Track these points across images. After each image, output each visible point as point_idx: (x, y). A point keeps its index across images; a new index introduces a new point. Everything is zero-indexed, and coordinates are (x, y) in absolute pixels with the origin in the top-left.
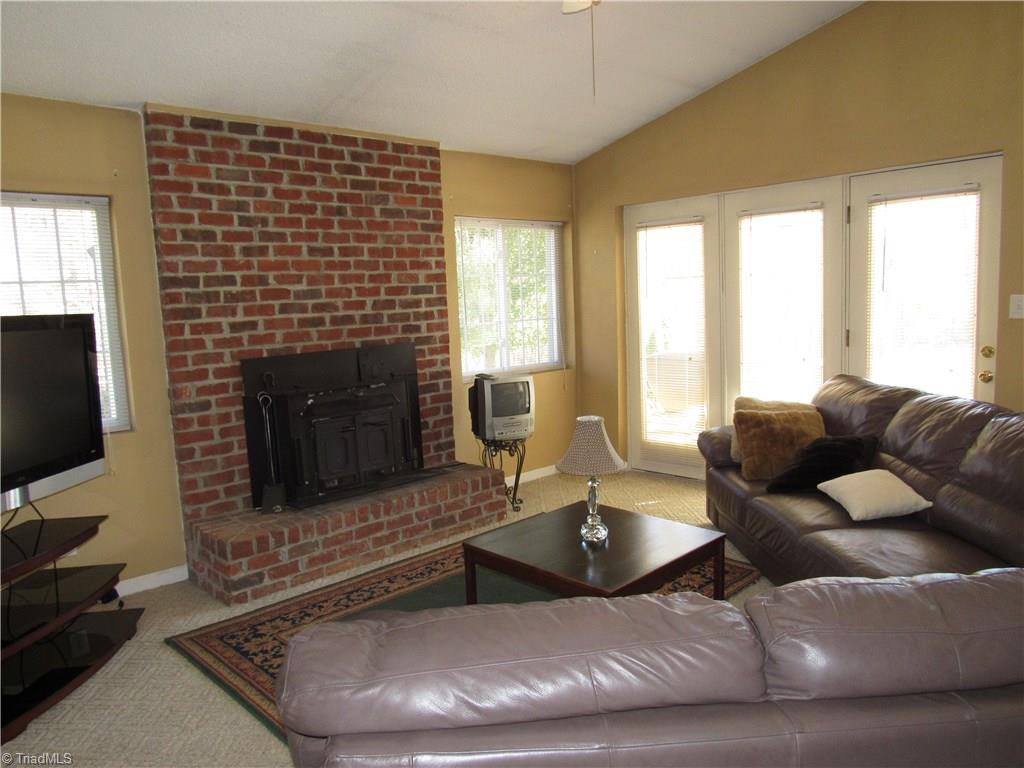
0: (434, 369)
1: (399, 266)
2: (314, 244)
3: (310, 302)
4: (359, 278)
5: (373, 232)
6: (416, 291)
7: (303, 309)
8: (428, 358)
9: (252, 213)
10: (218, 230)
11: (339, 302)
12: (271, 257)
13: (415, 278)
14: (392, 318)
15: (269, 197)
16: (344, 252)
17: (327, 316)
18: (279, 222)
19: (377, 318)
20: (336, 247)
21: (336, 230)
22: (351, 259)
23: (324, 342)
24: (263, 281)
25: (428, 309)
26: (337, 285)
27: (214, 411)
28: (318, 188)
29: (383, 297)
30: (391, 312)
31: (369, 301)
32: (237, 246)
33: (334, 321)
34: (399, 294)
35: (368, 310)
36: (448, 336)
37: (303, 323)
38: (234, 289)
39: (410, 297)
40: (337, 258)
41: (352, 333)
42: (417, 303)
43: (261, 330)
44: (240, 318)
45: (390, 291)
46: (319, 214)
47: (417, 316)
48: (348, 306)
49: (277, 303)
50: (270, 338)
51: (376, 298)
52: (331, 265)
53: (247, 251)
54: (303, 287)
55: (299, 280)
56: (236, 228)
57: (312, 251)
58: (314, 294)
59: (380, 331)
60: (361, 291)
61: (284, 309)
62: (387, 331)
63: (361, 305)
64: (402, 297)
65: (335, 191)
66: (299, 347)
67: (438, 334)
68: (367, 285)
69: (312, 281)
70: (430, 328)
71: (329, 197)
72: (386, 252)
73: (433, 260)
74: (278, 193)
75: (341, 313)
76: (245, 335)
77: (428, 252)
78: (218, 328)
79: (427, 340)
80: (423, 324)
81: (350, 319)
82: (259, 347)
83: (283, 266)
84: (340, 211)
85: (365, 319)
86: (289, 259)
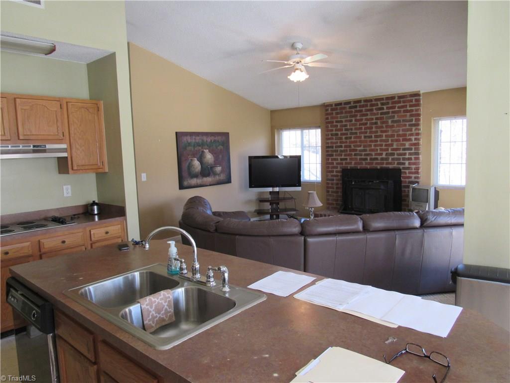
0: (410, 180)
1: (397, 140)
2: (366, 135)
3: (363, 153)
4: (381, 145)
5: (387, 129)
6: (404, 149)
7: (361, 155)
8: (408, 175)
9: (348, 127)
10: (339, 133)
11: (373, 153)
12: (353, 140)
13: (404, 145)
14: (393, 159)
15: (354, 122)
16: (376, 137)
17: (369, 158)
18: (356, 129)
19: (387, 159)
20: (373, 135)
21: (374, 130)
22: (379, 139)
23: (367, 166)
24: (350, 146)
25: (410, 157)
26: (373, 147)
27: (335, 182)
28: (369, 117)
29: (390, 151)
30: (393, 157)
31: (384, 153)
32: (344, 137)
33: (371, 159)
34: (396, 151)
35: (384, 156)
36: (418, 167)
37: (361, 159)
38: (342, 149)
39: (401, 152)
40: (373, 139)
41: (377, 164)
42: (405, 154)
43: (348, 161)
44: (343, 157)
45: (393, 150)
46: (368, 125)
47: (404, 159)
48: (376, 154)
49: (353, 153)
50: (351, 163)
51: (387, 152)
52: (371, 141)
53: (346, 138)
54: (362, 148)
55: (360, 146)
56: (344, 132)
57: (365, 137)
58: (365, 150)
59: (387, 164)
60: (381, 150)
61: (355, 155)
62: (390, 164)
63: (381, 154)
64: (398, 152)
65: (374, 117)
66: (359, 167)
67: (413, 166)
68: (384, 147)
69: (364, 146)
70: (409, 164)
71: (372, 119)
72: (392, 136)
73: (413, 138)
74: (356, 120)
75: (373, 157)
76: (344, 162)
77: (412, 135)
78: (337, 160)
79: (408, 168)
80: (407, 162)
81: (377, 159)
82: (347, 166)
83: (356, 142)
84: (376, 123)
85: (382, 159)
86: (358, 140)
